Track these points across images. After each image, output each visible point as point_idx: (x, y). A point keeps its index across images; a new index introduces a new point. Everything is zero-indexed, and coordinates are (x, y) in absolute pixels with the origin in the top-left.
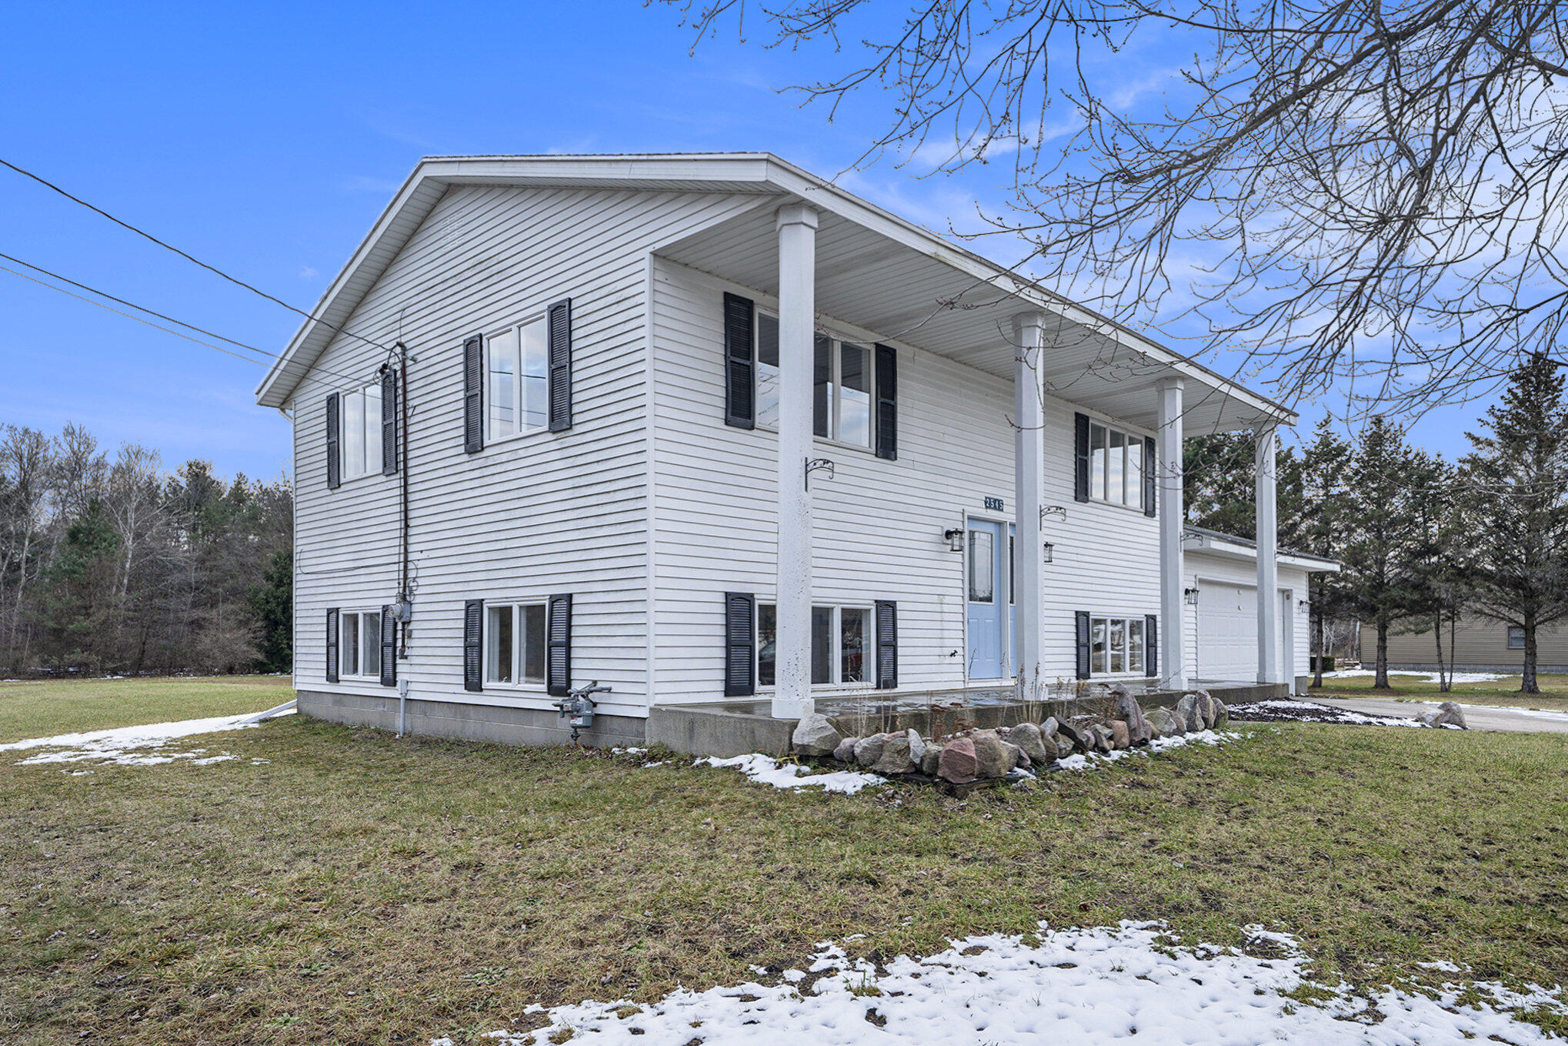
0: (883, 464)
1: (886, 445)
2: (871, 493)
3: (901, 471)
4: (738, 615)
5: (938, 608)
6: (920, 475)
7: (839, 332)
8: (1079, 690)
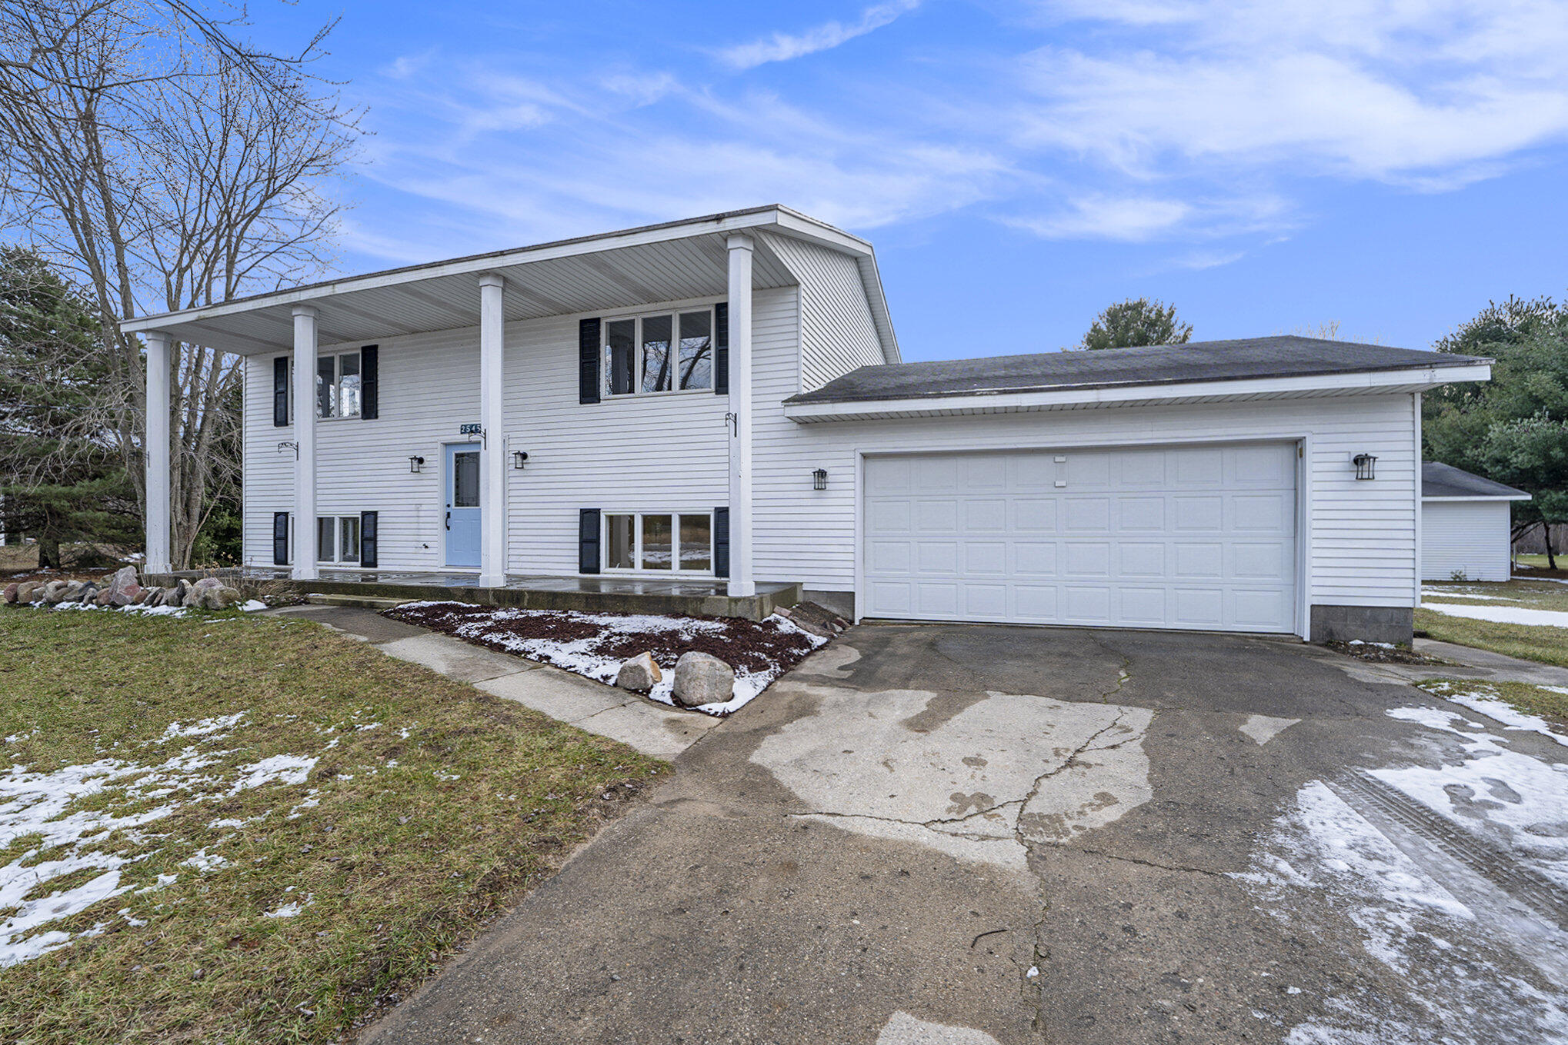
0: (370, 423)
1: (369, 409)
2: (360, 444)
3: (383, 424)
4: (280, 523)
5: (414, 513)
6: (400, 423)
7: (336, 351)
8: (584, 584)
